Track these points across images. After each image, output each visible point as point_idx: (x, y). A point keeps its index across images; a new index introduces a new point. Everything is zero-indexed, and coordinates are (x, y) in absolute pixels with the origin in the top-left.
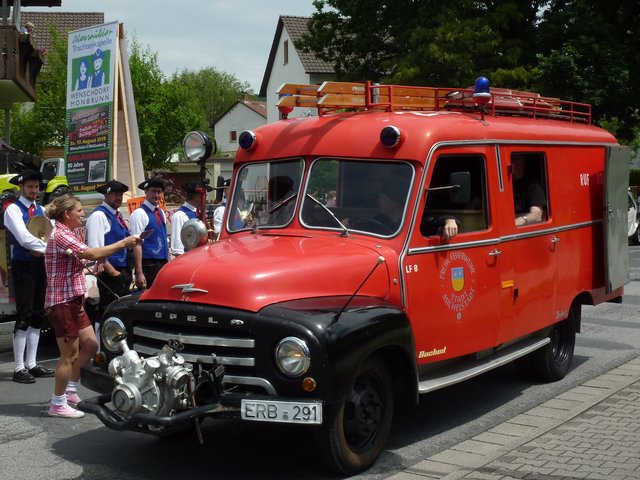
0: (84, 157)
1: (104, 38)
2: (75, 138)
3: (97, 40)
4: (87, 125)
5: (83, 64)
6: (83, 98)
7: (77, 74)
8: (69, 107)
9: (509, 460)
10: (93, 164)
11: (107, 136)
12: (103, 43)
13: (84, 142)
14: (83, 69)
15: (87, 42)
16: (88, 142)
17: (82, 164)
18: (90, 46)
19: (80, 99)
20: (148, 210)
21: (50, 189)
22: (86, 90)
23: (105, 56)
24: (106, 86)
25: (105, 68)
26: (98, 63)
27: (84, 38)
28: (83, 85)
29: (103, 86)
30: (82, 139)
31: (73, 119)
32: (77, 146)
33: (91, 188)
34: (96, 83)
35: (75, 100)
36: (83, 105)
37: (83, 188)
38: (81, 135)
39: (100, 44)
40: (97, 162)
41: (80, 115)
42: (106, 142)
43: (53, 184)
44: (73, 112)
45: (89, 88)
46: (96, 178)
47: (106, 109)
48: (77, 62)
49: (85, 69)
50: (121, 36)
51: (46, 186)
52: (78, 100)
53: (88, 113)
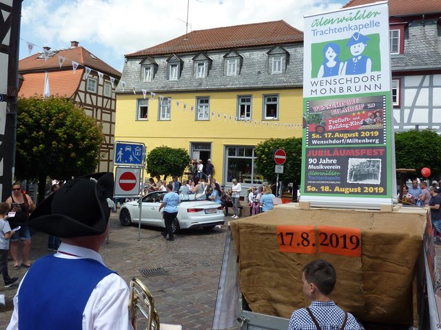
0: (339, 153)
1: (367, 21)
2: (320, 130)
3: (353, 23)
4: (343, 116)
5: (330, 49)
6: (333, 87)
10: (353, 162)
11: (381, 131)
12: (365, 26)
13: (337, 135)
14: (331, 54)
15: (335, 25)
16: (345, 136)
17: (335, 161)
18: (340, 30)
19: (328, 87)
22: (337, 77)
24: (375, 73)
25: (372, 53)
26: (357, 49)
27: (332, 21)
29: (369, 73)
30: (333, 132)
31: (316, 108)
32: (324, 139)
33: (352, 190)
34: (356, 68)
35: (319, 88)
36: (333, 94)
37: (337, 189)
38: (330, 127)
40: (364, 160)
41: (327, 104)
42: (381, 137)
44: (315, 101)
45: (342, 74)
46: (361, 179)
48: (319, 50)
49: (334, 55)
53: (341, 103)
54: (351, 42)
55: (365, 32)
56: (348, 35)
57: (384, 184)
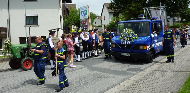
0: (83, 27)
2: (82, 24)
7: (81, 14)
8: (80, 19)
9: (159, 69)
10: (85, 28)
14: (82, 13)
15: (83, 9)
16: (84, 24)
20: (95, 34)
21: (79, 32)
23: (86, 11)
25: (86, 13)
26: (85, 12)
28: (83, 15)
34: (85, 15)
39: (85, 9)
43: (79, 31)
44: (81, 20)
45: (84, 16)
47: (87, 19)
48: (81, 12)
50: (88, 8)
51: (78, 31)
52: (82, 18)
53: (83, 20)
54: (84, 11)
55: (86, 10)
56: (84, 10)
57: (87, 30)
